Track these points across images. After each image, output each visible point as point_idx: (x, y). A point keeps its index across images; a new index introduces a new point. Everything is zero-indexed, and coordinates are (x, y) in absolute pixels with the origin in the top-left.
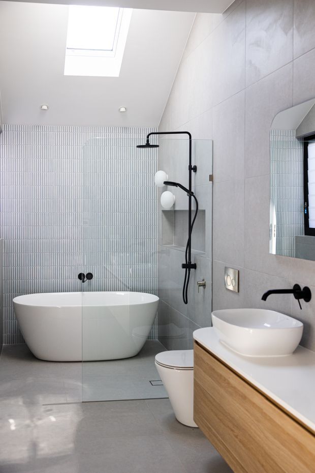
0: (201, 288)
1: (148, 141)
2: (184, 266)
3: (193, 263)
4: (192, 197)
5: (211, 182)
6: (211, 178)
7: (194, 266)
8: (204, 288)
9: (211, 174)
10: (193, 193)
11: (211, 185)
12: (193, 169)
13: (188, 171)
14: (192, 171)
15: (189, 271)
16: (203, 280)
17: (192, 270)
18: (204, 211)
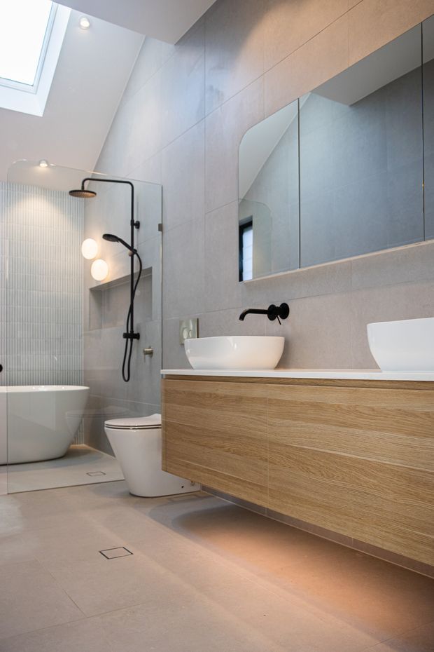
0: (147, 356)
1: (83, 187)
2: (126, 336)
3: (135, 332)
4: (135, 256)
5: (160, 232)
6: (161, 228)
7: (137, 336)
8: (151, 357)
9: (160, 223)
10: (136, 251)
11: (161, 236)
12: (135, 225)
13: (130, 227)
14: (134, 227)
15: (132, 341)
16: (150, 348)
17: (135, 340)
18: (150, 270)
